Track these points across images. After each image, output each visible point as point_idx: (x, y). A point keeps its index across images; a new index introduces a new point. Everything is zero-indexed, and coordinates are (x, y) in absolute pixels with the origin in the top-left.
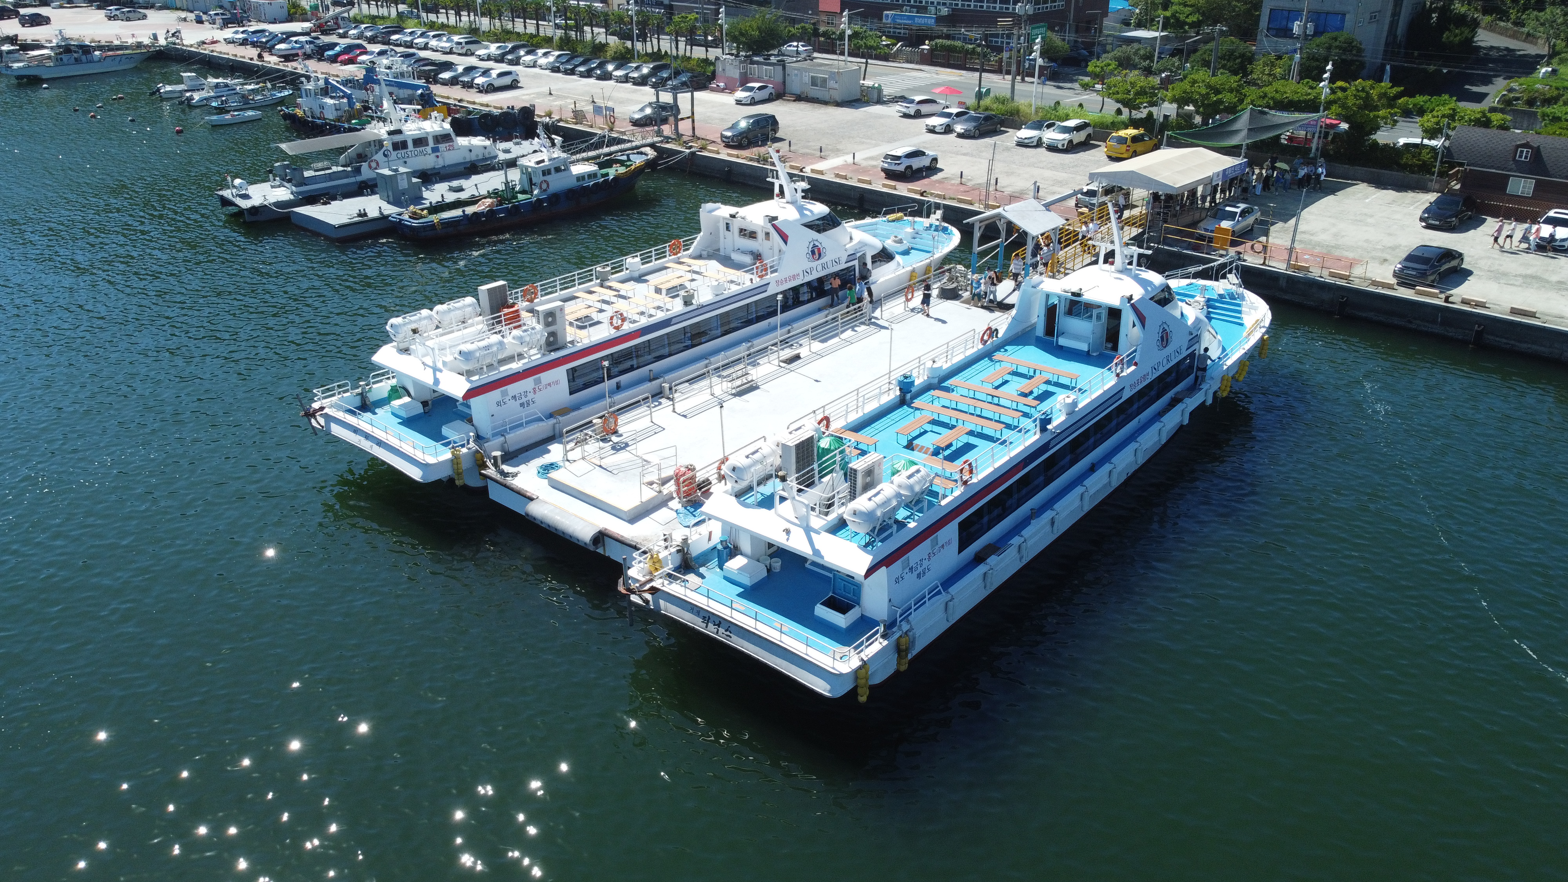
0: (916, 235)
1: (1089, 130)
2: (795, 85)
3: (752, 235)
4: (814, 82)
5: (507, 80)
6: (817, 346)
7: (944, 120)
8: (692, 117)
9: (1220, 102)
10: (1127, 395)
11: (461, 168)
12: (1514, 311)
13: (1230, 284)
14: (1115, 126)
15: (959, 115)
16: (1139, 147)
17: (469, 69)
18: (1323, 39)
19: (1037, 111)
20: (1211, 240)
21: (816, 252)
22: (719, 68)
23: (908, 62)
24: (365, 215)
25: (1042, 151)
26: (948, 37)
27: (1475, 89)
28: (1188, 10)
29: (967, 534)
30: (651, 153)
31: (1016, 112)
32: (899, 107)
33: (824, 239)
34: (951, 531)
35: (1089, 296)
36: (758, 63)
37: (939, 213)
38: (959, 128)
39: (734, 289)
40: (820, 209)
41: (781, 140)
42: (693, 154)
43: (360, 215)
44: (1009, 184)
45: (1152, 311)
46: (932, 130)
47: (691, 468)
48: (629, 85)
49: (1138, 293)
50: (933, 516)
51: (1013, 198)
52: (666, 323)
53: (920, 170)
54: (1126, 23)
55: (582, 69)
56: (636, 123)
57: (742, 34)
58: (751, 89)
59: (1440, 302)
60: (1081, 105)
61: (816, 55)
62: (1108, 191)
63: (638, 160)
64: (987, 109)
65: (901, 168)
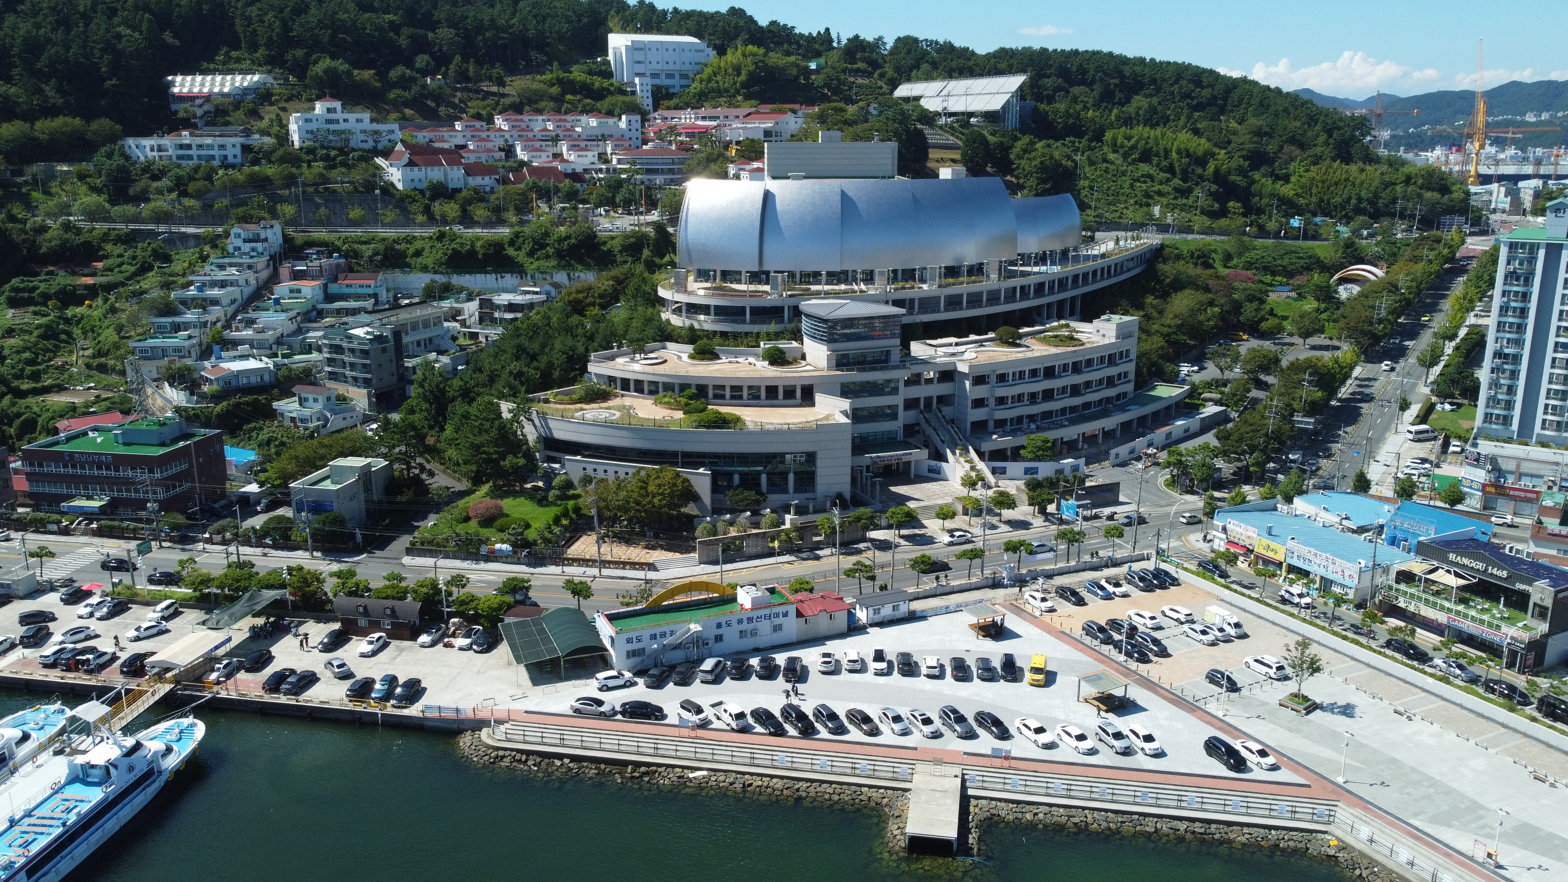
0: (47, 717)
1: (176, 606)
9: (240, 586)
13: (193, 718)
15: (99, 604)
19: (148, 593)
23: (83, 535)
26: (108, 519)
28: (275, 476)
38: (98, 614)
59: (294, 703)
64: (119, 594)
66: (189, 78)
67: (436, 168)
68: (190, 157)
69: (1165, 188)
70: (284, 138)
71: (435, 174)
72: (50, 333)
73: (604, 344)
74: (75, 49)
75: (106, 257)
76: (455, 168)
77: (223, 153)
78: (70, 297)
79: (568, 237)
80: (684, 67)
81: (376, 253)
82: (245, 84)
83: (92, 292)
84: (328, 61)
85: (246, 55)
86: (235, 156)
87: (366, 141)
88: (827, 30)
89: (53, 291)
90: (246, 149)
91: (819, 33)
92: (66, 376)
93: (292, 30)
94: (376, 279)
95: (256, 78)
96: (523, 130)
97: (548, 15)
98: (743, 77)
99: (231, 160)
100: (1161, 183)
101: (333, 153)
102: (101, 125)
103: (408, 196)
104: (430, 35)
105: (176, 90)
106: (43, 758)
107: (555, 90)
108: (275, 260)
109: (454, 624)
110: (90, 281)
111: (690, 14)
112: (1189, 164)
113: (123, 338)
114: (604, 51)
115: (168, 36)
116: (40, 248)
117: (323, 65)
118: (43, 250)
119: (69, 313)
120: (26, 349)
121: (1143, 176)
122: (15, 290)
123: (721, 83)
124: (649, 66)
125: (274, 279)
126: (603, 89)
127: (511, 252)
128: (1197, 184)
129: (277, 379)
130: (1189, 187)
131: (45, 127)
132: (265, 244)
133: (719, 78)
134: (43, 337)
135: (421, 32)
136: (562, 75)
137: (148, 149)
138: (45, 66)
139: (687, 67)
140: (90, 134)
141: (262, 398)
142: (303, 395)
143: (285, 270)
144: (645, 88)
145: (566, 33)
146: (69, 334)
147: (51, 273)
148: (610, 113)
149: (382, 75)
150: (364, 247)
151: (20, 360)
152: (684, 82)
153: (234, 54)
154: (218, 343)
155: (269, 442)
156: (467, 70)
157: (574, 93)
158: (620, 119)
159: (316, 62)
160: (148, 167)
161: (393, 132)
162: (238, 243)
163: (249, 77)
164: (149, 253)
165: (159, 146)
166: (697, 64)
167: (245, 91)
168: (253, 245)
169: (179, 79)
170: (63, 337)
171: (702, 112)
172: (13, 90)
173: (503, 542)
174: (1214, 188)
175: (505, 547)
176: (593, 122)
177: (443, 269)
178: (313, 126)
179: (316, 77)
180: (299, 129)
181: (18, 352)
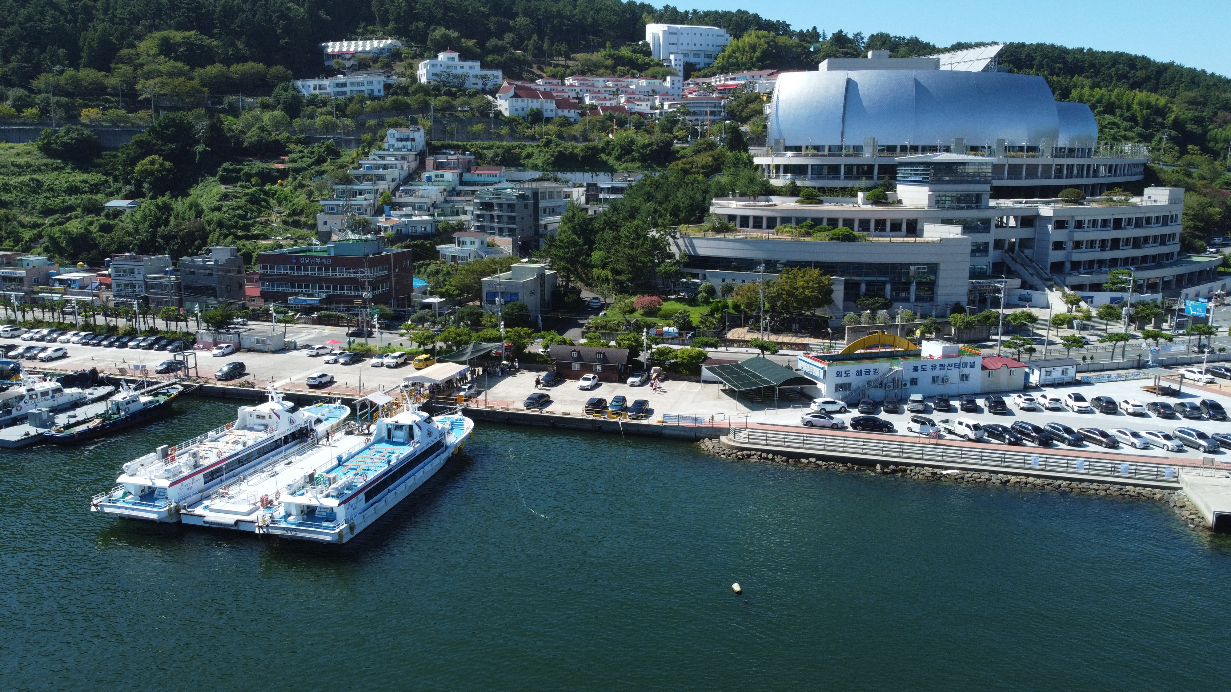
0: (330, 412)
1: (405, 357)
2: (246, 343)
3: (263, 417)
4: (258, 341)
5: (60, 353)
6: (298, 458)
7: (334, 357)
8: (196, 367)
9: (461, 340)
10: (418, 453)
11: (68, 405)
12: (563, 414)
13: (459, 415)
14: (418, 353)
15: (340, 354)
16: (428, 362)
17: (29, 349)
18: (510, 305)
19: (380, 348)
20: (456, 400)
21: (292, 422)
22: (199, 337)
23: (305, 323)
24: (28, 434)
25: (384, 368)
26: (327, 309)
27: (581, 322)
28: (453, 288)
29: (368, 497)
30: (181, 388)
31: (369, 350)
32: (306, 352)
33: (294, 415)
34: (362, 495)
35: (401, 422)
36: (223, 333)
37: (339, 401)
38: (342, 360)
39: (260, 440)
40: (290, 404)
41: (247, 374)
42: (201, 386)
43: (25, 435)
44: (369, 385)
45: (425, 426)
46: (328, 363)
47: (267, 495)
48: (140, 350)
49: (418, 419)
50: (355, 491)
51: (372, 391)
52: (237, 454)
53: (326, 383)
54: (425, 293)
55: (105, 343)
56: (159, 372)
57: (211, 318)
58: (222, 348)
59: (539, 414)
60: (401, 345)
61: (249, 322)
62: (413, 385)
63: (175, 393)
64: (354, 349)
65: (317, 383)
66: (338, 43)
67: (535, 100)
68: (344, 93)
69: (1129, 134)
70: (414, 79)
71: (535, 104)
72: (254, 200)
73: (720, 193)
74: (259, 15)
75: (291, 152)
76: (549, 101)
77: (371, 88)
78: (266, 177)
79: (650, 144)
80: (708, 49)
81: (497, 155)
82: (382, 45)
83: (284, 174)
84: (443, 29)
85: (379, 28)
86: (379, 91)
87: (477, 84)
88: (815, 28)
89: (254, 172)
90: (387, 87)
91: (808, 31)
92: (268, 229)
93: (415, 9)
94: (500, 171)
95: (389, 42)
96: (589, 86)
97: (601, 9)
98: (758, 54)
99: (376, 93)
100: (1126, 130)
101: (454, 89)
102: (278, 69)
103: (513, 120)
104: (512, 23)
105: (330, 50)
106: (339, 435)
107: (610, 62)
108: (421, 157)
109: (655, 371)
110: (281, 166)
111: (707, 14)
112: (1150, 114)
113: (313, 201)
114: (643, 37)
115: (322, 14)
116: (243, 144)
117: (439, 32)
118: (246, 144)
119: (268, 187)
120: (239, 208)
121: (1109, 123)
122: (226, 170)
123: (740, 58)
124: (681, 47)
125: (422, 166)
126: (646, 64)
127: (603, 157)
128: (1158, 131)
129: (437, 230)
130: (1151, 133)
131: (237, 69)
132: (413, 143)
133: (737, 55)
134: (250, 201)
135: (504, 20)
136: (613, 52)
137: (312, 88)
138: (238, 27)
139: (710, 48)
140: (268, 76)
141: (427, 243)
142: (462, 239)
143: (430, 162)
144: (678, 63)
145: (614, 23)
146: (267, 202)
147: (250, 161)
148: (654, 77)
149: (481, 44)
150: (486, 152)
151: (235, 216)
152: (707, 60)
153: (370, 28)
154: (388, 205)
155: (437, 272)
156: (542, 46)
157: (624, 65)
158: (665, 80)
159: (434, 31)
160: (313, 99)
161: (497, 77)
162: (393, 141)
163: (384, 41)
164: (323, 150)
165: (320, 86)
166: (718, 46)
167: (381, 51)
168: (404, 143)
169: (330, 44)
170: (264, 204)
171: (731, 75)
172: (215, 43)
173: (669, 325)
174: (1174, 133)
175: (673, 330)
176: (643, 83)
177: (550, 167)
178: (438, 70)
179: (434, 41)
180: (427, 72)
181: (233, 209)
